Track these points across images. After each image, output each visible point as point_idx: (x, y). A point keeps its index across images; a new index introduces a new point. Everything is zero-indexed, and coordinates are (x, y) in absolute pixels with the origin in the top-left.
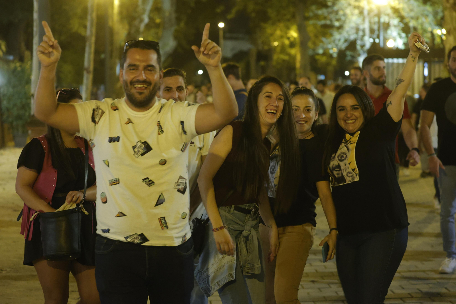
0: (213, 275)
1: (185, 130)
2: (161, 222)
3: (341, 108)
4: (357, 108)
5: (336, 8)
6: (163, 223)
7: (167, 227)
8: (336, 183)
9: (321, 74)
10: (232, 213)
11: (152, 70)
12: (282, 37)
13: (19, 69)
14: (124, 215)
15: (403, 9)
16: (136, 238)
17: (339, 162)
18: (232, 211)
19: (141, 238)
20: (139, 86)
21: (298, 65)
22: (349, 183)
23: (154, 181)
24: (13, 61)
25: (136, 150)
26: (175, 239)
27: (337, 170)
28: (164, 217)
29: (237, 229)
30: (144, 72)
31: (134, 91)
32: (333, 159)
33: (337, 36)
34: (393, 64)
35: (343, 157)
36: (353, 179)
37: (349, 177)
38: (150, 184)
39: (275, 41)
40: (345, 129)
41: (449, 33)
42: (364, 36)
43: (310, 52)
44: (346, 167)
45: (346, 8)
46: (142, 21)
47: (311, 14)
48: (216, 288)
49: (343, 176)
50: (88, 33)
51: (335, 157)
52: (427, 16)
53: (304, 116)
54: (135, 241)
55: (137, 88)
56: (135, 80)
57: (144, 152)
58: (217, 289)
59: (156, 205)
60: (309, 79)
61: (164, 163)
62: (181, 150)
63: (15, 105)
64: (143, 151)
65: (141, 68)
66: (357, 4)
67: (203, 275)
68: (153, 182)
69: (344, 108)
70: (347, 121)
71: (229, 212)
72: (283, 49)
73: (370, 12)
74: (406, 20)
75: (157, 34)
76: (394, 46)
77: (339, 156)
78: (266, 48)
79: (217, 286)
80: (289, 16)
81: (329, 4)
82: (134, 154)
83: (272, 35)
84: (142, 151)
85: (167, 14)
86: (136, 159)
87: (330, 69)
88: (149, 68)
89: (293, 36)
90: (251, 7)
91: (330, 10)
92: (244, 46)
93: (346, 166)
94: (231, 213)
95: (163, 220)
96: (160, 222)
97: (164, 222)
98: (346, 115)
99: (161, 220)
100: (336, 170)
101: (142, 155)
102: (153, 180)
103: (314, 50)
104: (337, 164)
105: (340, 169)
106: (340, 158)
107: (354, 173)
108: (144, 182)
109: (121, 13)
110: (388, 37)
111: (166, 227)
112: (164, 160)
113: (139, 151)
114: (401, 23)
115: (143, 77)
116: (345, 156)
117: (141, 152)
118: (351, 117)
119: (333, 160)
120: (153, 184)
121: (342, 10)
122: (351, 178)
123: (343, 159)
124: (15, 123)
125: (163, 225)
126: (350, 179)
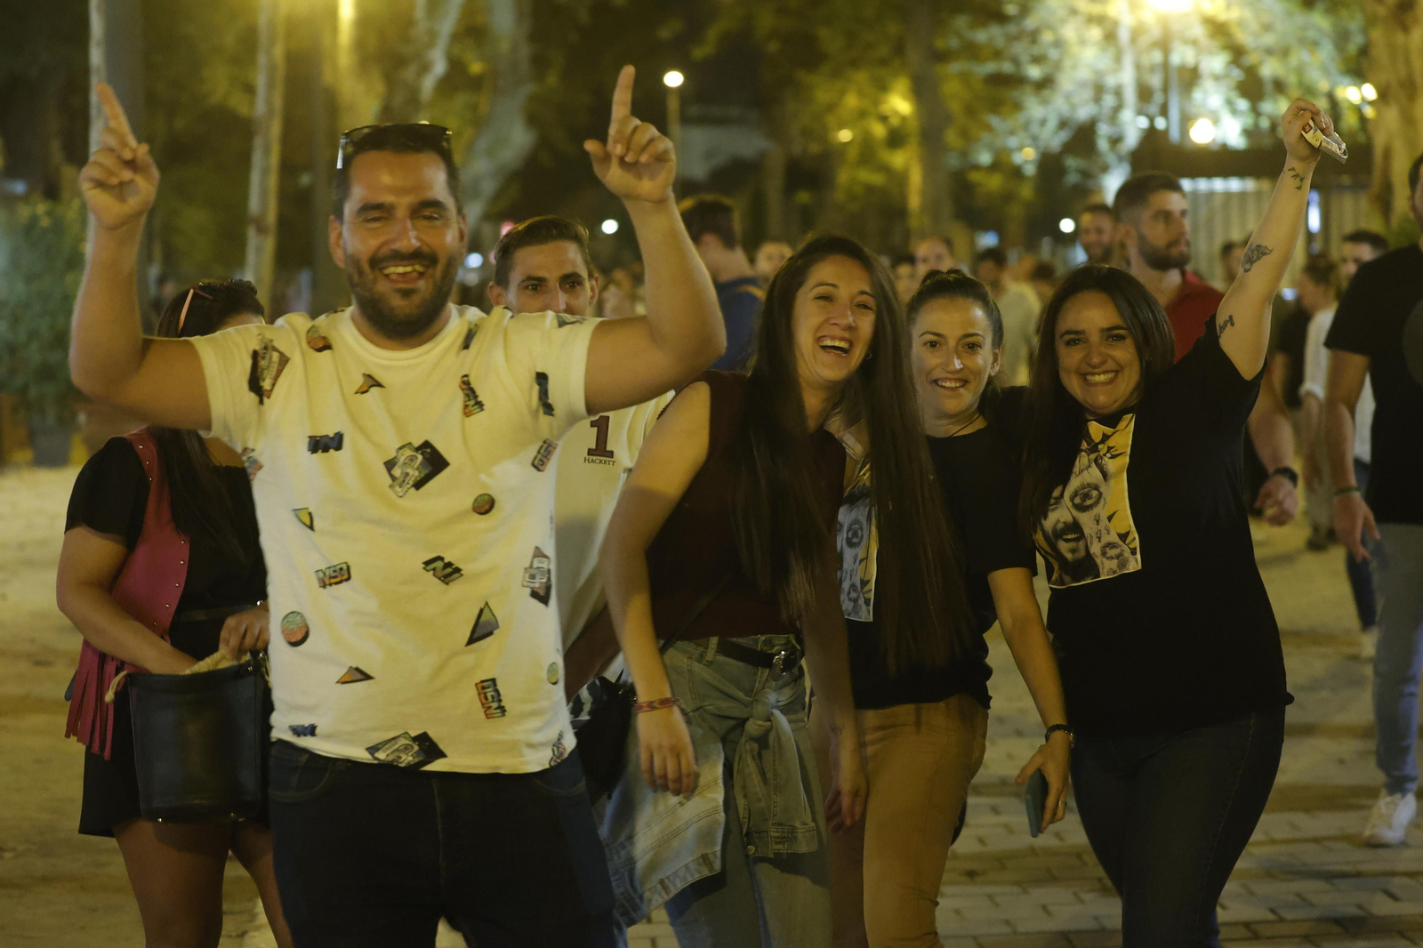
0: (648, 857)
1: (550, 401)
2: (483, 696)
3: (1072, 336)
4: (1122, 338)
5: (1030, 23)
6: (490, 698)
7: (502, 710)
8: (1067, 578)
9: (986, 228)
10: (711, 663)
11: (435, 216)
12: (862, 114)
13: (45, 222)
14: (367, 677)
15: (1241, 23)
16: (406, 748)
17: (1075, 513)
18: (710, 655)
19: (421, 749)
20: (401, 270)
21: (914, 201)
22: (1110, 577)
23: (460, 567)
24: (25, 198)
25: (397, 472)
26: (526, 751)
27: (1070, 537)
28: (493, 680)
29: (726, 713)
30: (413, 224)
31: (382, 287)
32: (1056, 503)
33: (1034, 109)
34: (1211, 194)
35: (1090, 499)
36: (1123, 565)
37: (1108, 558)
38: (446, 576)
39: (841, 126)
40: (1085, 404)
41: (1384, 96)
42: (1118, 108)
43: (953, 161)
44: (1099, 527)
45: (1063, 21)
46: (425, 68)
47: (954, 43)
48: (657, 901)
49: (1089, 557)
50: (260, 107)
51: (1062, 495)
52: (1314, 45)
53: (957, 364)
54: (400, 758)
55: (393, 277)
56: (385, 250)
57: (422, 475)
58: (661, 901)
59: (471, 641)
60: (948, 243)
61: (487, 507)
62: (533, 465)
63: (33, 335)
64: (420, 472)
65: (401, 212)
66: (1096, 9)
67: (616, 858)
68: (458, 570)
69: (1081, 336)
70: (1089, 377)
71: (701, 659)
72: (866, 153)
73: (1136, 34)
74: (1251, 59)
75: (474, 108)
76: (1214, 140)
77: (1075, 494)
78: (815, 148)
79: (660, 894)
80: (884, 50)
81: (1011, 9)
82: (390, 486)
83: (831, 108)
84: (417, 473)
85: (504, 47)
86: (400, 501)
87: (1016, 211)
88: (426, 210)
89: (896, 113)
90: (766, 21)
91: (1012, 29)
92: (746, 143)
93: (1098, 524)
94: (707, 661)
95: (488, 688)
96: (479, 694)
97: (492, 693)
98: (1086, 359)
99: (483, 688)
100: (1065, 537)
101: (418, 485)
102: (457, 564)
103: (964, 154)
104: (1070, 519)
105: (1082, 536)
106: (1077, 500)
107: (1125, 547)
108: (428, 571)
109: (360, 44)
110: (1194, 110)
111: (498, 711)
112: (486, 497)
113: (407, 474)
114: (1233, 66)
115: (411, 241)
116: (1095, 493)
117: (413, 479)
118: (1104, 362)
119: (1056, 509)
120: (457, 575)
121: (1050, 27)
122: (1116, 561)
123: (1089, 502)
124: (33, 392)
125: (491, 704)
126: (1114, 564)
